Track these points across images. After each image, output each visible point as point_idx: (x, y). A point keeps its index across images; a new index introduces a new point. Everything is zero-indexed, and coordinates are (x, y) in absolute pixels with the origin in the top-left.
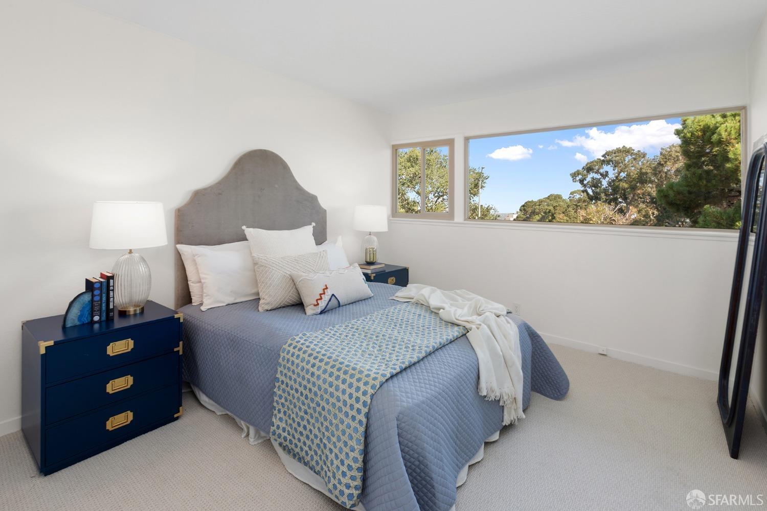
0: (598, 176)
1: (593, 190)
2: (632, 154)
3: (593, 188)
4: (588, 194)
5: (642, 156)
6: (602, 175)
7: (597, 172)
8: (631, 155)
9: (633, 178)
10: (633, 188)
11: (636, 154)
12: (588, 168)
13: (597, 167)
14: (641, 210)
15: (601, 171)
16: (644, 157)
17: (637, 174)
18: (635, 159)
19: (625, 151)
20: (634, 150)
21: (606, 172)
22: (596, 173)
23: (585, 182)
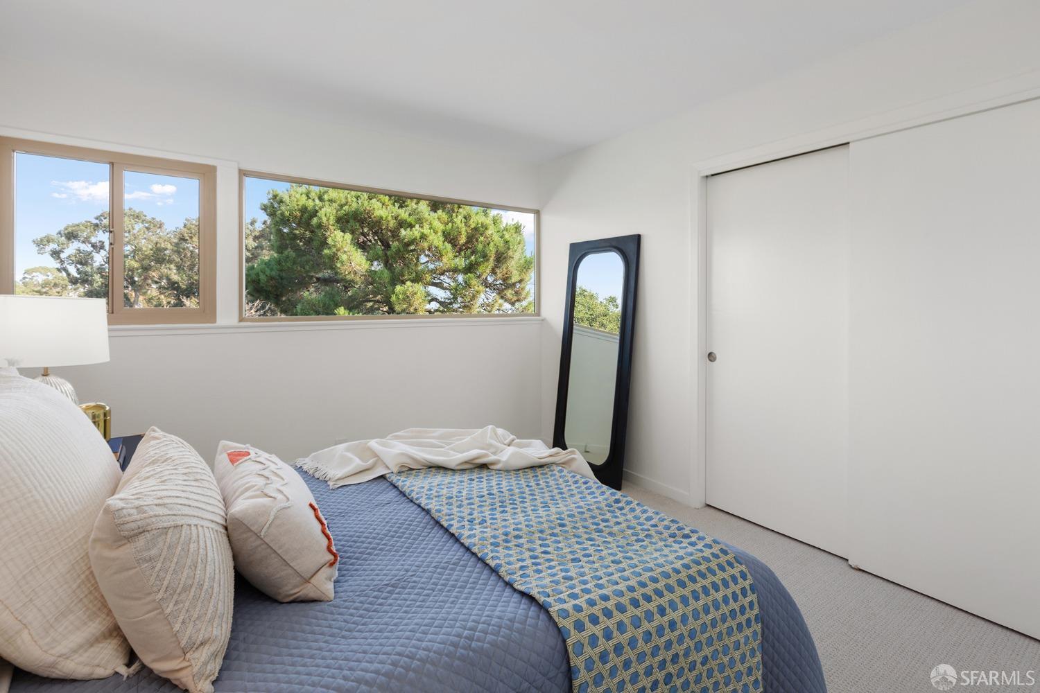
0: (88, 248)
1: (78, 270)
2: (143, 221)
3: (79, 266)
4: (68, 274)
5: (158, 226)
6: (93, 246)
7: (85, 241)
8: (142, 223)
9: (146, 255)
10: (146, 269)
11: (150, 222)
12: (69, 233)
13: (85, 233)
14: (152, 299)
15: (93, 240)
16: (160, 227)
17: (151, 250)
18: (148, 229)
19: (134, 215)
20: (145, 216)
21: (100, 242)
22: (83, 242)
23: (63, 256)
